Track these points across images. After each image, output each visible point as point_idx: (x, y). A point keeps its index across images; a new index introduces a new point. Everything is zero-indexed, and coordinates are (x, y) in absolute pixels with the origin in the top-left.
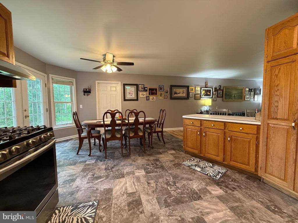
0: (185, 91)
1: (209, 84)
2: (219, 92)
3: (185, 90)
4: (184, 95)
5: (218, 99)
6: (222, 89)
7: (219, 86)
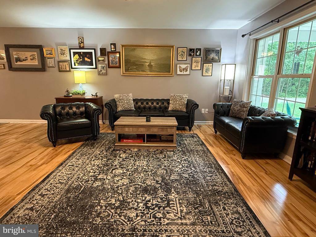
0: (36, 56)
3: (36, 53)
4: (36, 63)
5: (110, 71)
6: (118, 50)
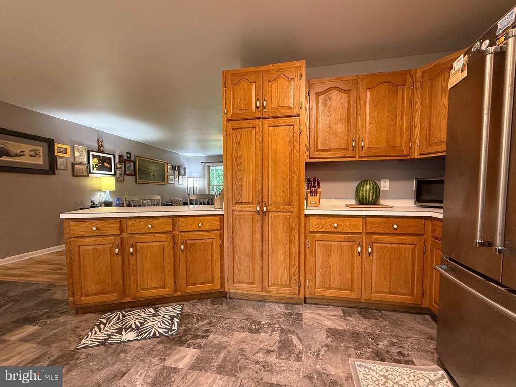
1: (107, 146)
2: (128, 164)
3: (41, 149)
4: (40, 161)
6: (133, 159)
7: (127, 153)
